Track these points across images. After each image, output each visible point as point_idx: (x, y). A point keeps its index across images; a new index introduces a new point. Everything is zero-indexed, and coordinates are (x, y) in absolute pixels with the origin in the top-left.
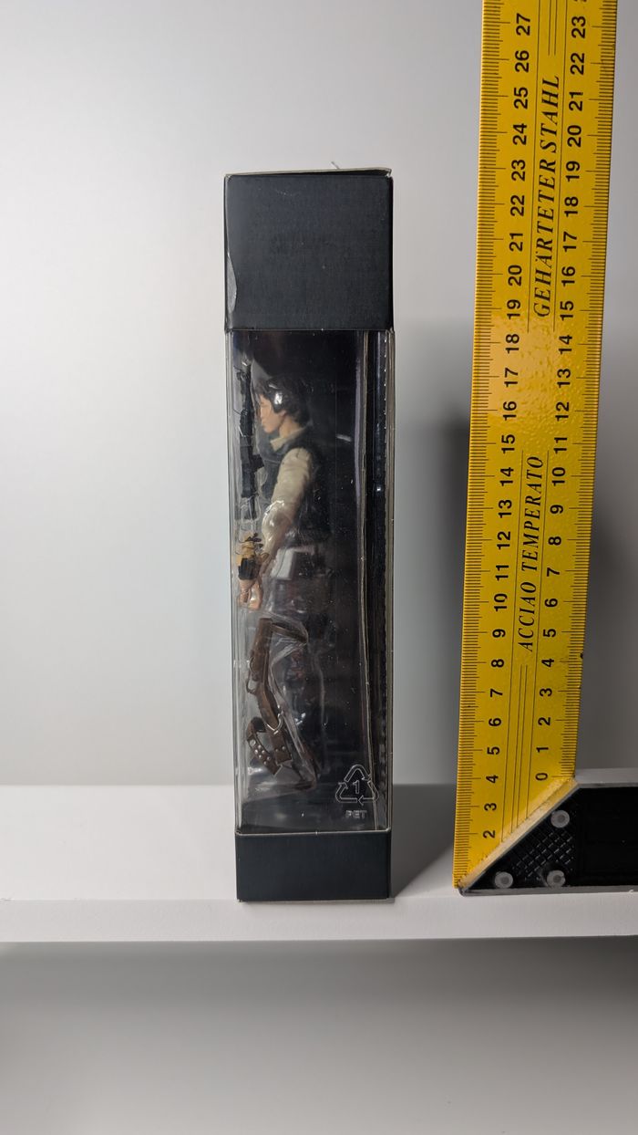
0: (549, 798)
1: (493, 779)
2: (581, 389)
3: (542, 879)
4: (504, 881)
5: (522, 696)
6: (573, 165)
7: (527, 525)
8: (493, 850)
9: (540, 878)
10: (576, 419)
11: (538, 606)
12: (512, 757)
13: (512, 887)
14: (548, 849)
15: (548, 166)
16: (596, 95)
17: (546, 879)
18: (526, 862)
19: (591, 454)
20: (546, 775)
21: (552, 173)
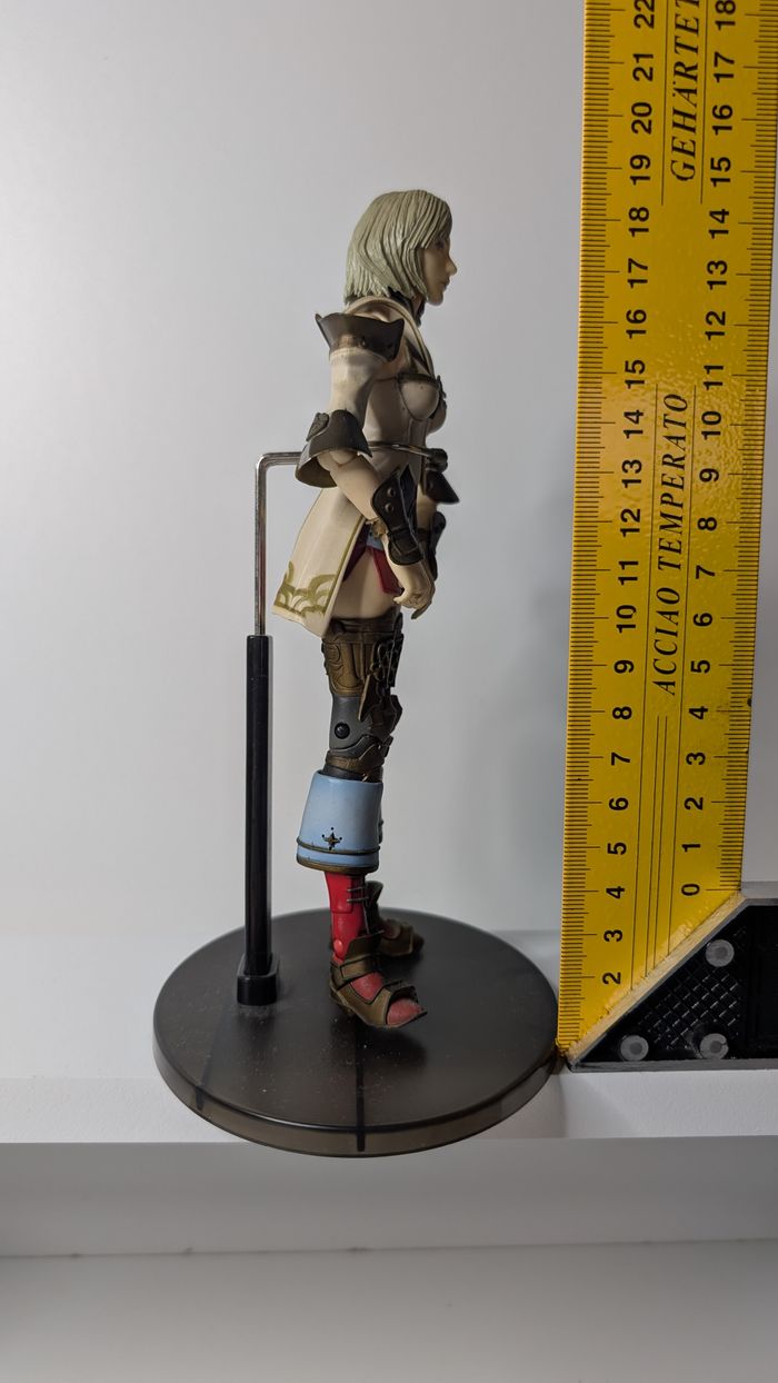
0: (702, 922)
1: (616, 892)
2: (741, 290)
3: (693, 1047)
4: (636, 1049)
5: (660, 763)
7: (665, 498)
8: (618, 1003)
9: (690, 1047)
10: (737, 336)
11: (683, 623)
12: (645, 858)
13: (646, 1059)
14: (702, 1002)
17: (698, 1046)
18: (669, 1022)
19: (759, 391)
20: (697, 886)
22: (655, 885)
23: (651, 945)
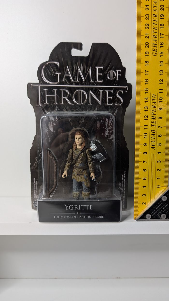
0: (161, 193)
1: (144, 187)
2: (166, 76)
5: (152, 162)
6: (162, 15)
7: (152, 113)
8: (145, 208)
9: (159, 217)
10: (165, 83)
11: (156, 136)
12: (150, 181)
13: (151, 218)
14: (161, 208)
15: (155, 16)
18: (155, 212)
20: (160, 186)
21: (156, 17)
22: (152, 186)
23: (151, 197)
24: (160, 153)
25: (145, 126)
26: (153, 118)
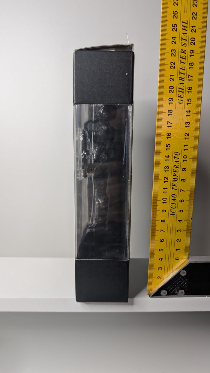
0: (180, 266)
1: (161, 259)
2: (193, 128)
3: (177, 292)
4: (164, 293)
5: (171, 232)
6: (192, 51)
7: (174, 175)
8: (161, 283)
10: (191, 139)
11: (177, 202)
12: (167, 252)
13: (167, 295)
14: (179, 283)
15: (183, 52)
16: (201, 27)
17: (178, 292)
18: (172, 287)
19: (196, 151)
20: (179, 258)
21: (185, 54)
22: (169, 258)
23: (168, 270)
24: (181, 220)
25: (164, 189)
26: (174, 180)
